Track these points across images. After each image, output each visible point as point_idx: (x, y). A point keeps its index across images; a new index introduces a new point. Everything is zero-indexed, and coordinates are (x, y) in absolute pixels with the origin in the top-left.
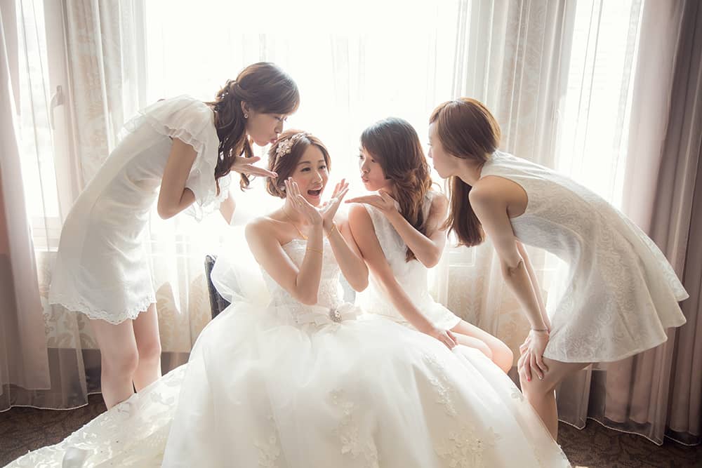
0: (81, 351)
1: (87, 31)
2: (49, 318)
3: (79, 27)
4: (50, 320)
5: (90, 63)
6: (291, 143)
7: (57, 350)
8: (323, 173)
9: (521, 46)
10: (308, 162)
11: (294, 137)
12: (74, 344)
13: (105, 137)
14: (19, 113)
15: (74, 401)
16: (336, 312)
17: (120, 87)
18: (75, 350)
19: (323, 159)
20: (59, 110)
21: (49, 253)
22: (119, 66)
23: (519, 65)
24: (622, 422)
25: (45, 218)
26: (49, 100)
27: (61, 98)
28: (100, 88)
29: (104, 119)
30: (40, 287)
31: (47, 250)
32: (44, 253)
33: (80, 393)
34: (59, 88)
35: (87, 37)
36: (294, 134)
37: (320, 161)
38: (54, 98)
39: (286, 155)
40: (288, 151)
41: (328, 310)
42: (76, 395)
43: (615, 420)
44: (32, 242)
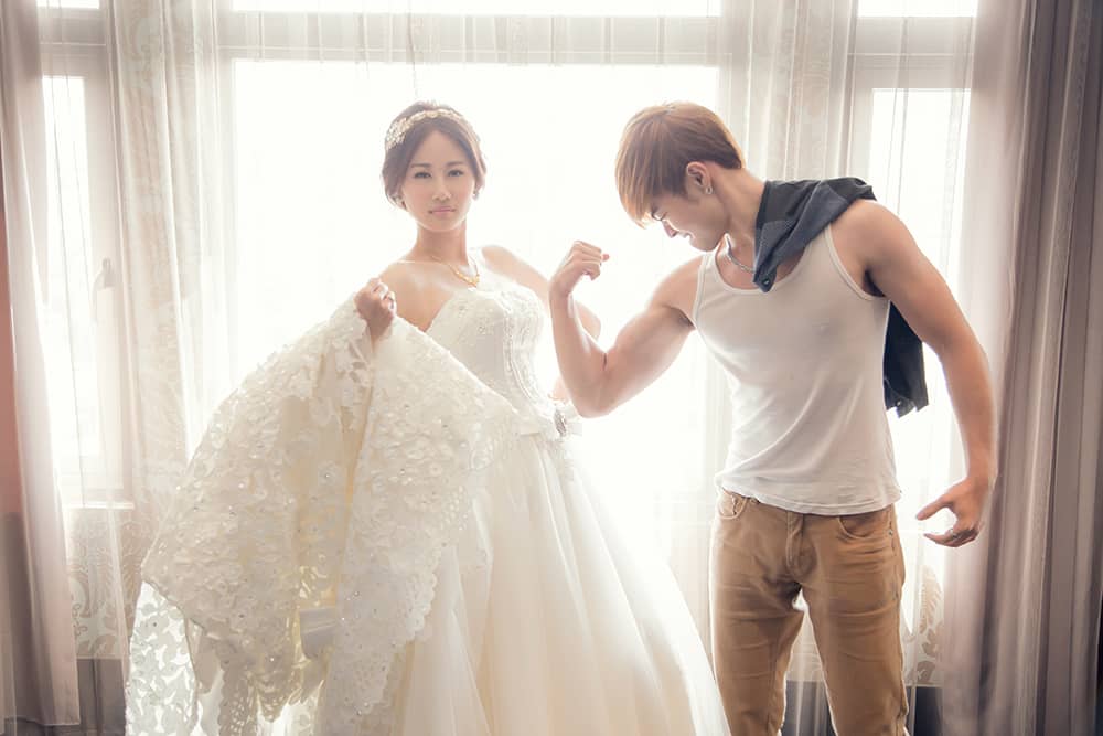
1: (151, 181)
2: (80, 611)
3: (139, 174)
5: (154, 227)
7: (92, 661)
12: (119, 651)
14: (45, 299)
17: (199, 261)
18: (119, 661)
20: (106, 295)
21: (85, 511)
22: (197, 231)
25: (80, 457)
26: (92, 280)
27: (110, 278)
28: (168, 261)
29: (172, 309)
30: (70, 563)
31: (81, 506)
32: (77, 510)
34: (105, 262)
35: (151, 188)
37: (451, 164)
38: (98, 278)
44: (59, 495)
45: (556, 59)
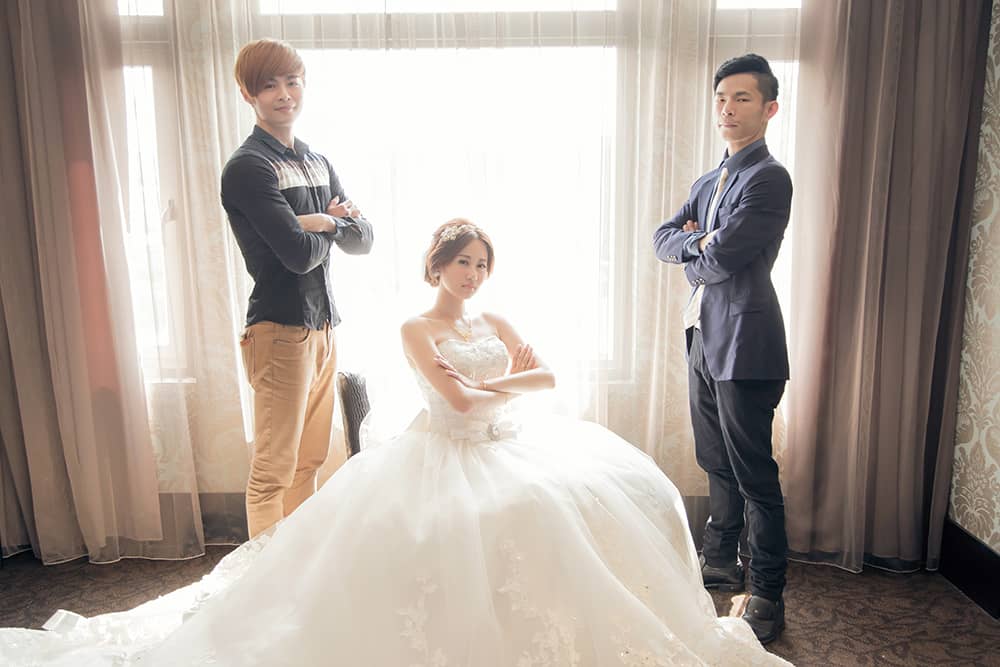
0: (197, 497)
1: (204, 140)
2: (159, 459)
4: (161, 461)
6: (458, 231)
7: (170, 495)
8: (481, 273)
9: (670, 139)
10: (468, 257)
11: (463, 226)
12: (188, 487)
13: (222, 252)
15: (191, 549)
16: (494, 428)
18: (189, 495)
19: (486, 258)
20: (171, 225)
23: (669, 159)
24: (807, 552)
25: (158, 347)
26: (161, 215)
27: (173, 213)
30: (151, 424)
31: (159, 381)
32: (156, 385)
33: (197, 543)
34: (171, 202)
35: (205, 146)
36: (466, 223)
37: (481, 260)
38: (166, 213)
39: (449, 242)
40: (453, 238)
41: (486, 426)
42: (192, 542)
43: (799, 550)
45: (499, 44)
